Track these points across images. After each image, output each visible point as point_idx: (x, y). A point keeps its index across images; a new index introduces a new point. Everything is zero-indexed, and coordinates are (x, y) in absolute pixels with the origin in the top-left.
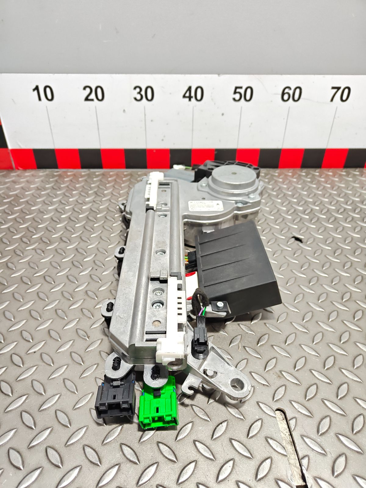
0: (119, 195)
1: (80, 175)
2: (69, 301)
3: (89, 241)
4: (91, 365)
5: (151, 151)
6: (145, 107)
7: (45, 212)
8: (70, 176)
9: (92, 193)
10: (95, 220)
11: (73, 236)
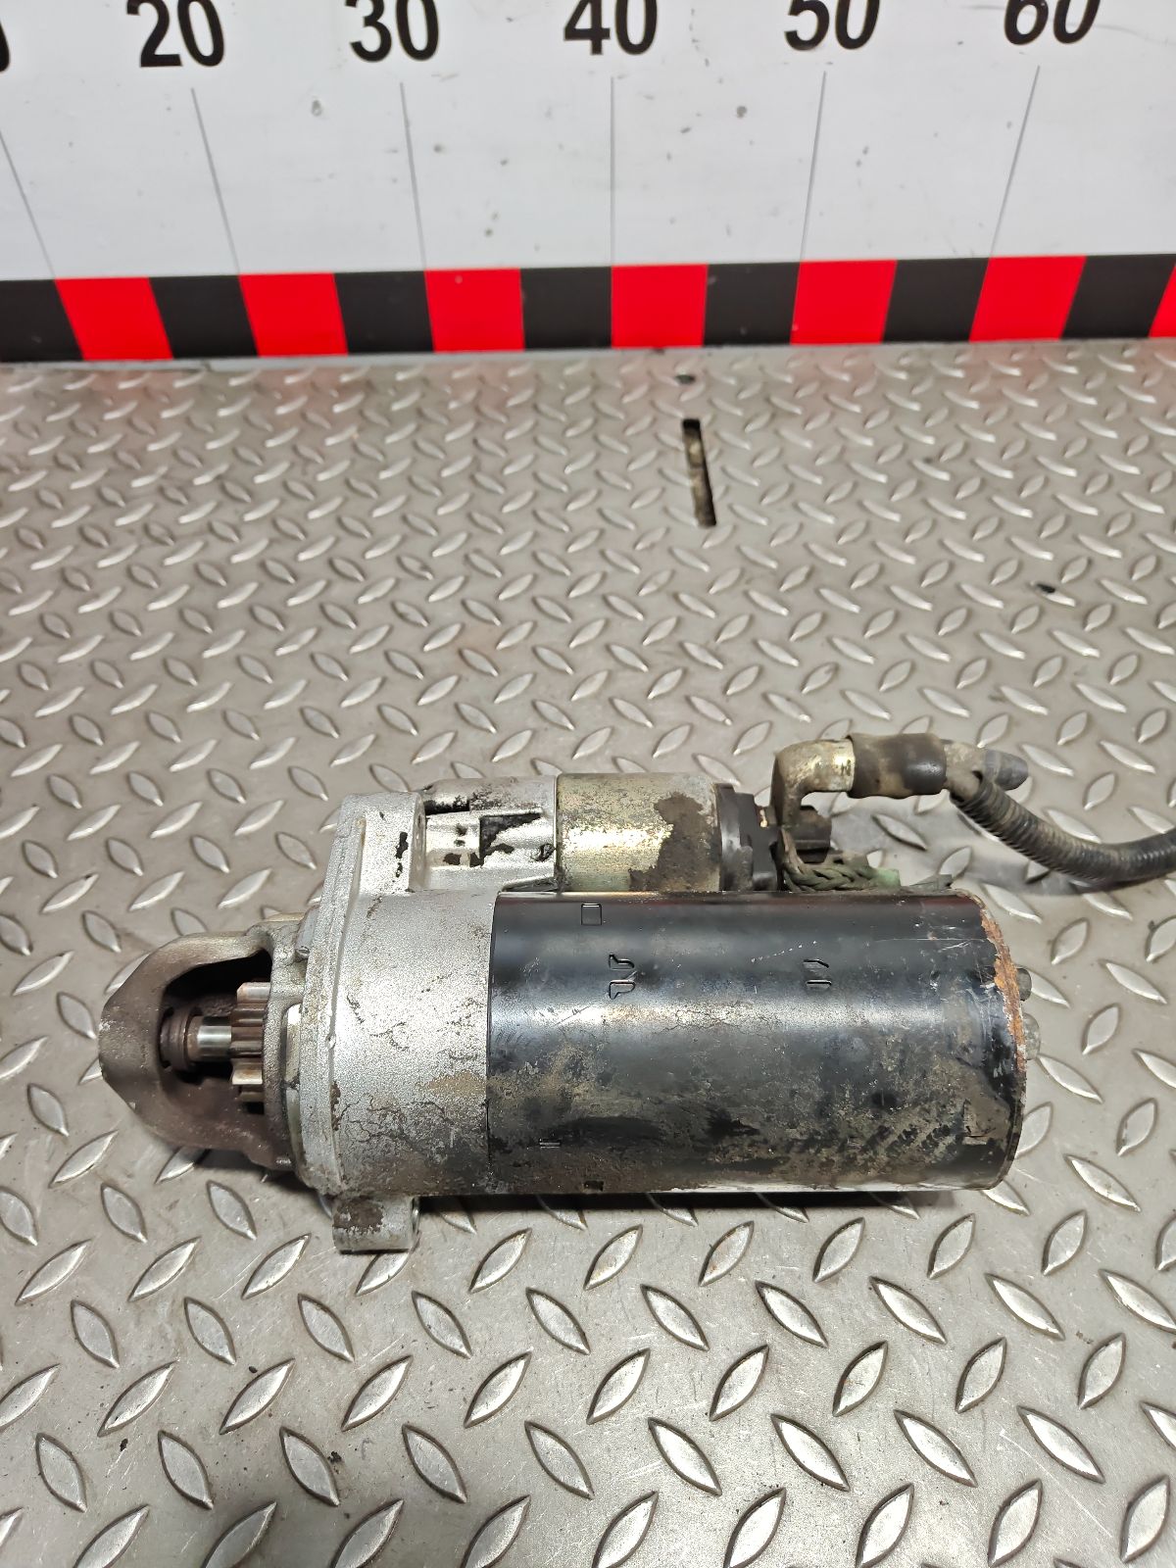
0: (310, 496)
1: (168, 396)
2: (83, 1041)
3: (176, 738)
4: (145, 1371)
5: (443, 279)
6: (401, 85)
7: (18, 589)
8: (126, 396)
9: (207, 484)
10: (208, 629)
11: (117, 710)
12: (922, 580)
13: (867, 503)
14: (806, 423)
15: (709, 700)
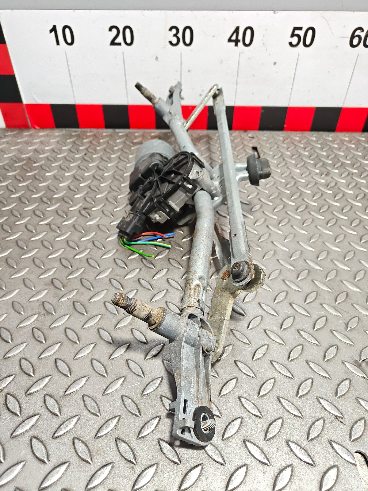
1: (102, 137)
4: (116, 379)
6: (181, 54)
7: (61, 180)
9: (115, 157)
10: (119, 191)
11: (93, 209)
12: (328, 186)
13: (309, 168)
14: (288, 148)
15: (270, 212)
